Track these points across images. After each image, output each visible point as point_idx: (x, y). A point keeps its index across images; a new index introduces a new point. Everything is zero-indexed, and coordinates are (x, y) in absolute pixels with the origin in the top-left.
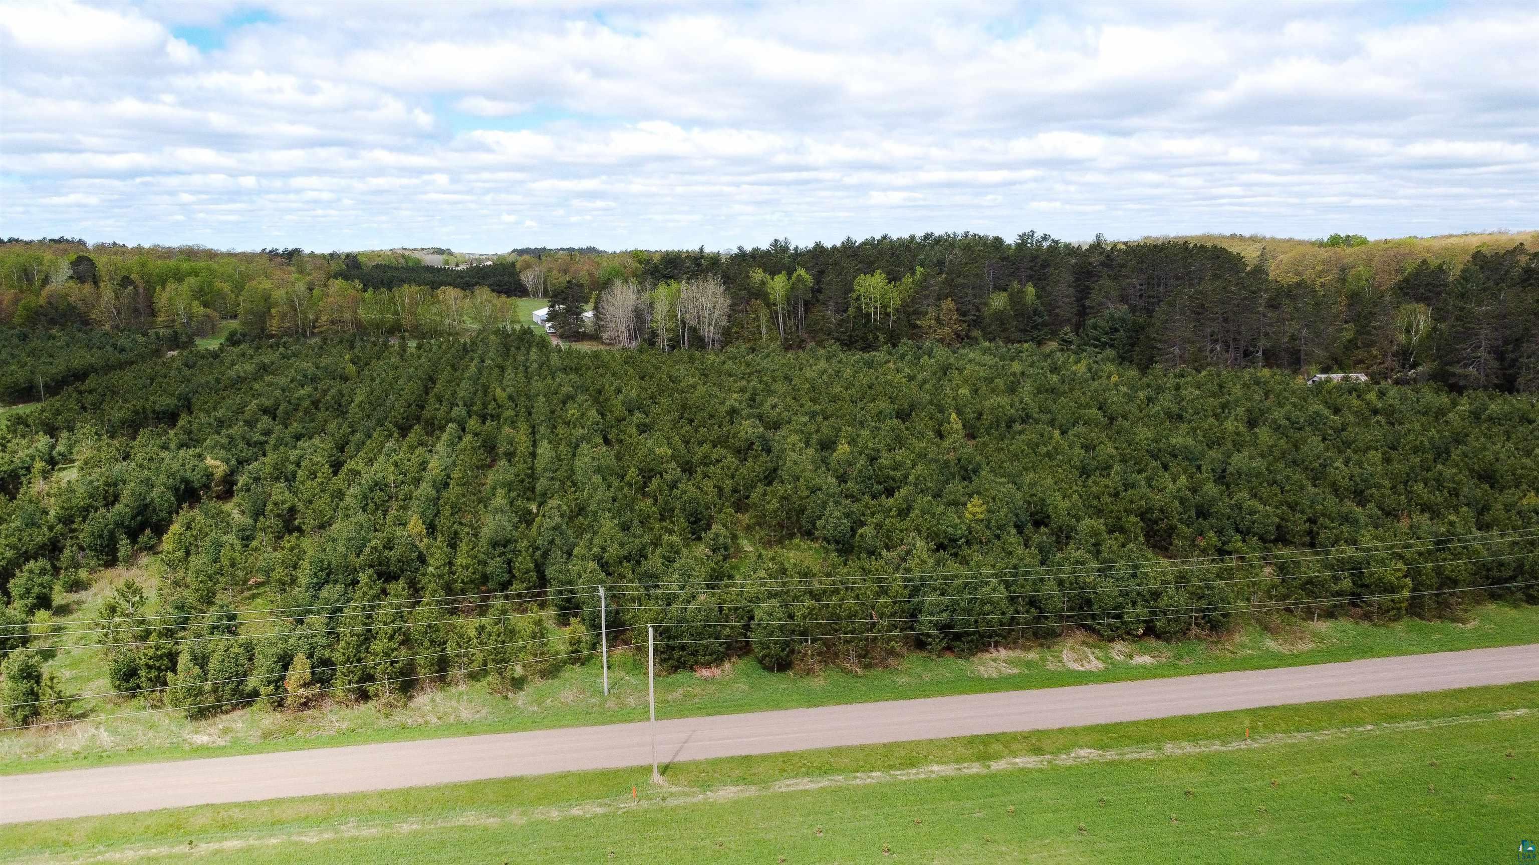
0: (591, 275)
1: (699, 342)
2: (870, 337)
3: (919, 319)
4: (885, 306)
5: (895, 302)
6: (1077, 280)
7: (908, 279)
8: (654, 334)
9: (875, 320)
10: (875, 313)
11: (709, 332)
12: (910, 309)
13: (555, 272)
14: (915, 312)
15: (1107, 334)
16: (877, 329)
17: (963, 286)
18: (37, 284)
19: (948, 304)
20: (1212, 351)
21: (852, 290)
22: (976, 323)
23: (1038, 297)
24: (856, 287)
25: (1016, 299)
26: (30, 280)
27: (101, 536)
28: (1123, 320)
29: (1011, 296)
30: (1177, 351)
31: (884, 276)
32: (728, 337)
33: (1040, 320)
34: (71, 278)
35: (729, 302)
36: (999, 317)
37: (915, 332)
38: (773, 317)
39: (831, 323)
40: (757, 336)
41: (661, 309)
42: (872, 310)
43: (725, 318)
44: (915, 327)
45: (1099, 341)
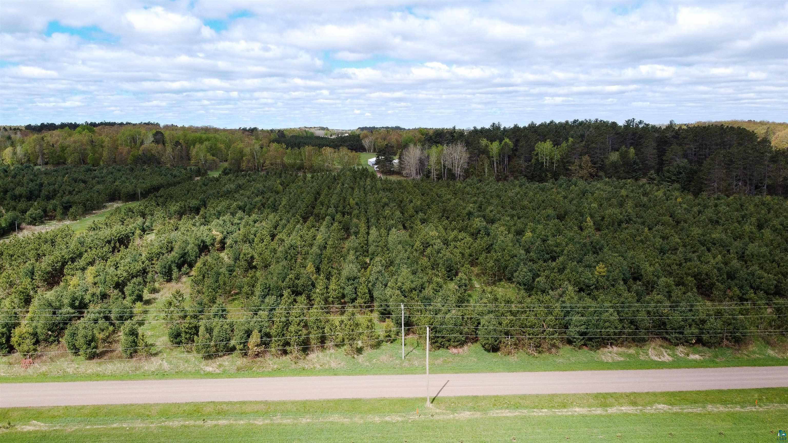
0: (397, 141)
1: (452, 176)
2: (543, 175)
3: (570, 166)
4: (551, 159)
5: (557, 156)
6: (658, 145)
7: (564, 144)
8: (429, 172)
9: (546, 166)
10: (546, 162)
11: (458, 171)
12: (565, 161)
13: (379, 140)
14: (568, 162)
15: (675, 175)
16: (547, 170)
17: (595, 148)
18: (138, 144)
19: (586, 158)
20: (736, 185)
21: (534, 150)
22: (602, 168)
23: (636, 154)
24: (536, 149)
25: (624, 156)
26: (135, 142)
27: (165, 267)
28: (685, 168)
29: (621, 154)
30: (716, 185)
31: (551, 142)
32: (467, 174)
33: (637, 167)
34: (153, 141)
35: (468, 156)
36: (614, 165)
37: (568, 173)
38: (492, 163)
39: (522, 167)
40: (483, 173)
41: (433, 159)
42: (545, 160)
43: (466, 164)
44: (568, 169)
45: (671, 179)
